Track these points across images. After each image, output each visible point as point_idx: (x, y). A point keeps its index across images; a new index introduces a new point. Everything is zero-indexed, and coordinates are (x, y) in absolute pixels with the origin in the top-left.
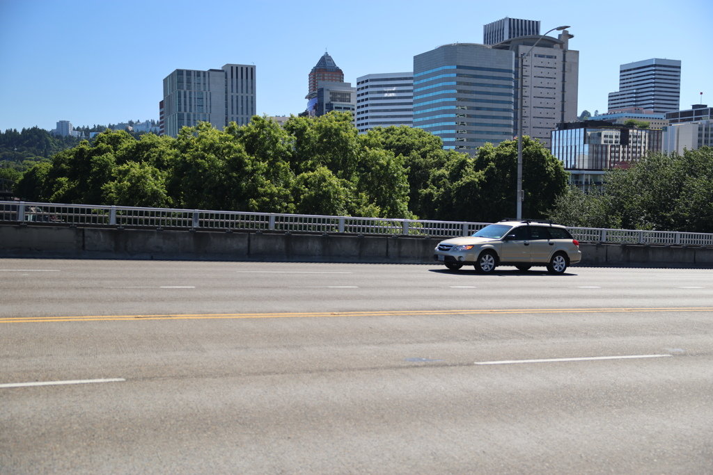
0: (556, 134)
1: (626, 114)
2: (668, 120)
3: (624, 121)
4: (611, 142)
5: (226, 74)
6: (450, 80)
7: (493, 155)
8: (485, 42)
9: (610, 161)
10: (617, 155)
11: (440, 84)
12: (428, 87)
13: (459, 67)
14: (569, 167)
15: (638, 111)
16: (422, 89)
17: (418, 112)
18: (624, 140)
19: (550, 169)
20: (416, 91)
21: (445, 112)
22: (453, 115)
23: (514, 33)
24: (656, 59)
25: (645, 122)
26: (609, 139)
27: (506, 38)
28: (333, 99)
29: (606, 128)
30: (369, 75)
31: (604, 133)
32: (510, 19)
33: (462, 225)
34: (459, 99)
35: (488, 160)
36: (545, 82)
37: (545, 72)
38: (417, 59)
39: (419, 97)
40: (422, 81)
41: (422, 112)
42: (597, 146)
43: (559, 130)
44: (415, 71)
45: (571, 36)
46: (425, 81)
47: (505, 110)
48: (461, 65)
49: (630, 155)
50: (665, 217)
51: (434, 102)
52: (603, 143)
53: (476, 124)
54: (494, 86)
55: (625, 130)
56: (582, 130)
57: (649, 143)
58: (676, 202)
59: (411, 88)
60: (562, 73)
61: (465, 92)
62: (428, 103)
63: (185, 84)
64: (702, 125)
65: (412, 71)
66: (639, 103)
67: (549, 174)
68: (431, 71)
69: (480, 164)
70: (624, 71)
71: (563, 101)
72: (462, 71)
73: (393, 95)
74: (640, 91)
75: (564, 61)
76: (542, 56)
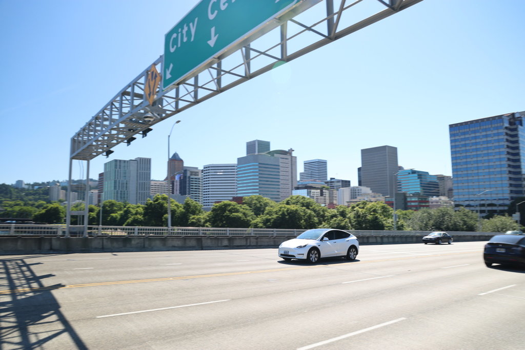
0: (294, 192)
1: (311, 182)
5: (138, 162)
6: (256, 169)
11: (251, 171)
12: (245, 172)
17: (240, 182)
18: (322, 194)
20: (238, 173)
24: (318, 159)
27: (257, 148)
28: (191, 175)
29: (313, 189)
31: (312, 191)
37: (285, 165)
38: (239, 159)
42: (310, 196)
43: (296, 190)
44: (238, 164)
45: (293, 151)
46: (243, 169)
48: (260, 163)
49: (323, 200)
55: (321, 189)
56: (306, 189)
57: (329, 195)
60: (291, 165)
61: (261, 174)
62: (245, 178)
63: (118, 166)
64: (351, 188)
68: (246, 165)
71: (292, 177)
72: (260, 165)
73: (222, 173)
74: (312, 172)
75: (292, 161)
76: (283, 158)
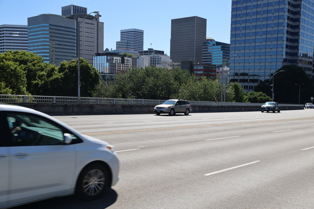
0: (95, 58)
1: (123, 51)
2: (139, 54)
3: (122, 54)
4: (117, 62)
6: (46, 30)
7: (67, 66)
8: (62, 15)
9: (117, 70)
10: (120, 67)
11: (41, 32)
12: (35, 33)
13: (50, 25)
14: (100, 72)
15: (128, 50)
16: (32, 34)
17: (31, 45)
18: (123, 62)
19: (92, 73)
20: (29, 34)
21: (44, 45)
22: (48, 47)
23: (76, 12)
24: (134, 29)
25: (131, 54)
26: (117, 61)
27: (72, 14)
29: (115, 56)
30: (4, 25)
31: (115, 58)
32: (74, 5)
33: (53, 98)
34: (51, 40)
35: (65, 69)
36: (90, 35)
37: (90, 30)
38: (30, 20)
39: (31, 38)
40: (32, 30)
41: (32, 44)
42: (112, 63)
43: (96, 56)
44: (29, 25)
45: (101, 16)
46: (34, 30)
47: (72, 46)
48: (51, 24)
49: (125, 68)
50: (139, 93)
51: (39, 40)
52: (114, 62)
53: (59, 52)
54: (67, 35)
55: (123, 57)
56: (106, 56)
57: (132, 63)
58: (143, 87)
59: (27, 33)
60: (97, 32)
62: (35, 41)
64: (151, 57)
65: (27, 25)
66: (128, 46)
67: (92, 75)
68: (37, 26)
69: (61, 70)
70: (122, 33)
71: (98, 43)
72: (52, 27)
73: (17, 35)
74: (128, 41)
75: (98, 26)
76: (87, 23)
